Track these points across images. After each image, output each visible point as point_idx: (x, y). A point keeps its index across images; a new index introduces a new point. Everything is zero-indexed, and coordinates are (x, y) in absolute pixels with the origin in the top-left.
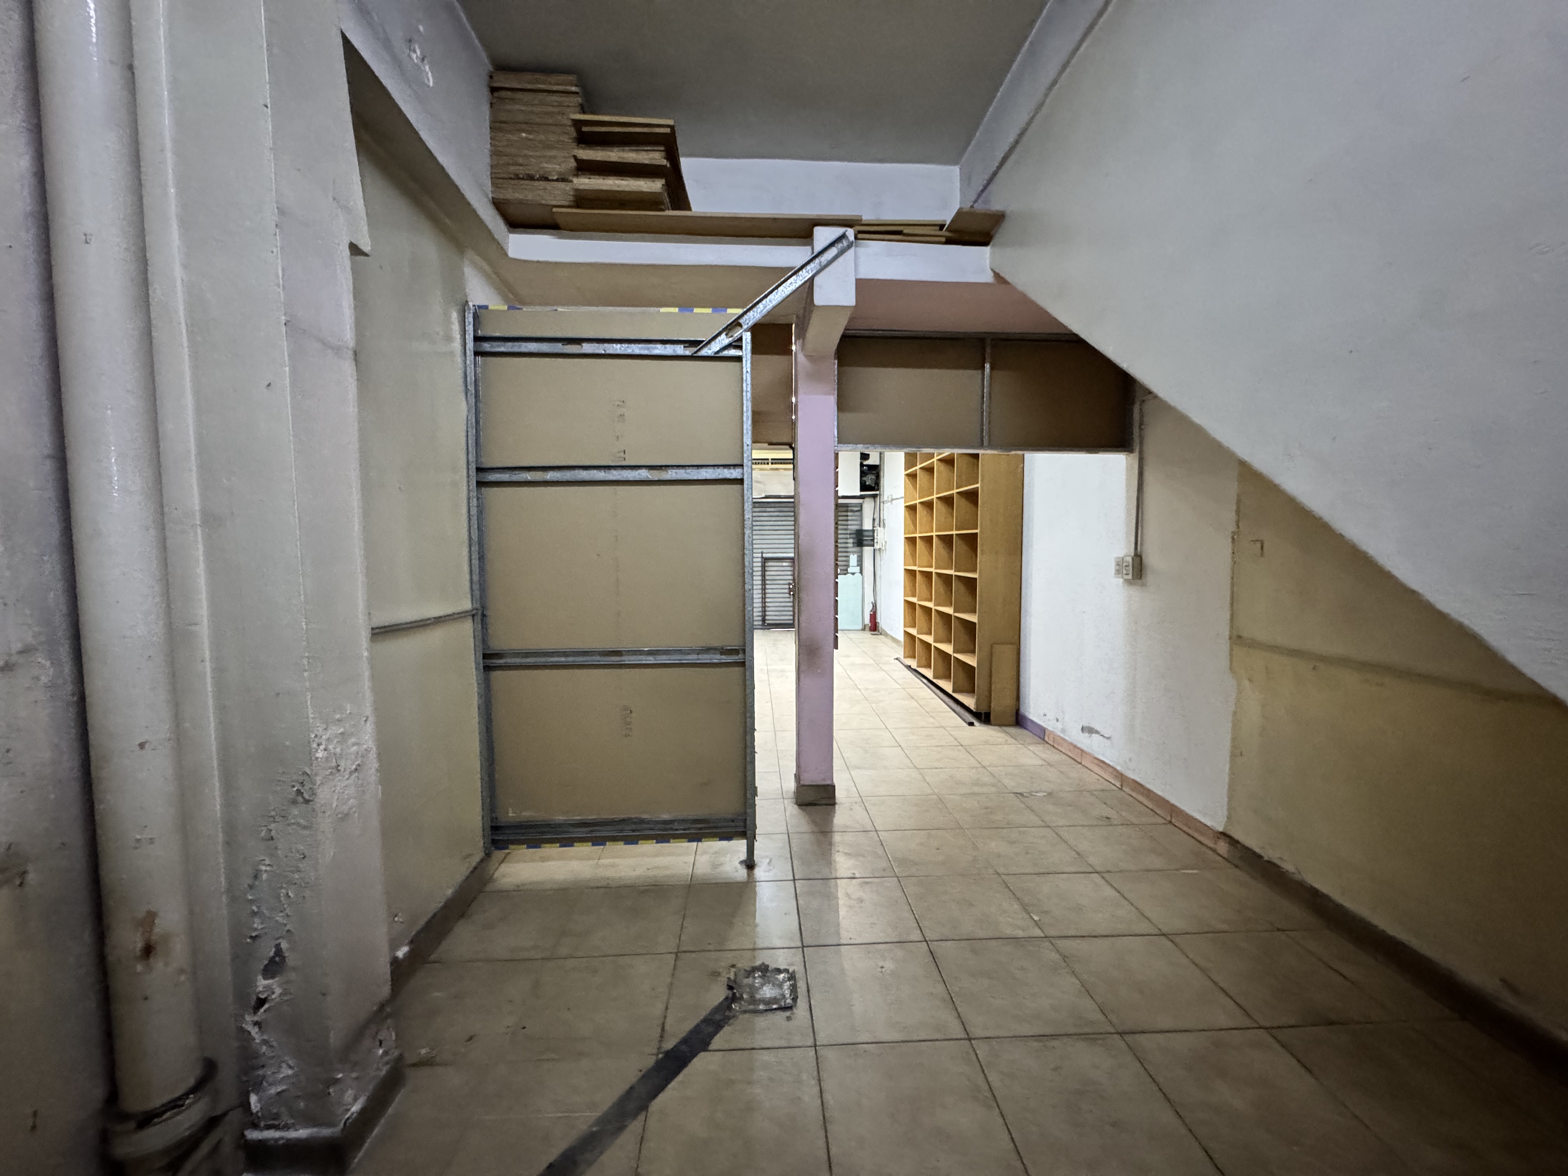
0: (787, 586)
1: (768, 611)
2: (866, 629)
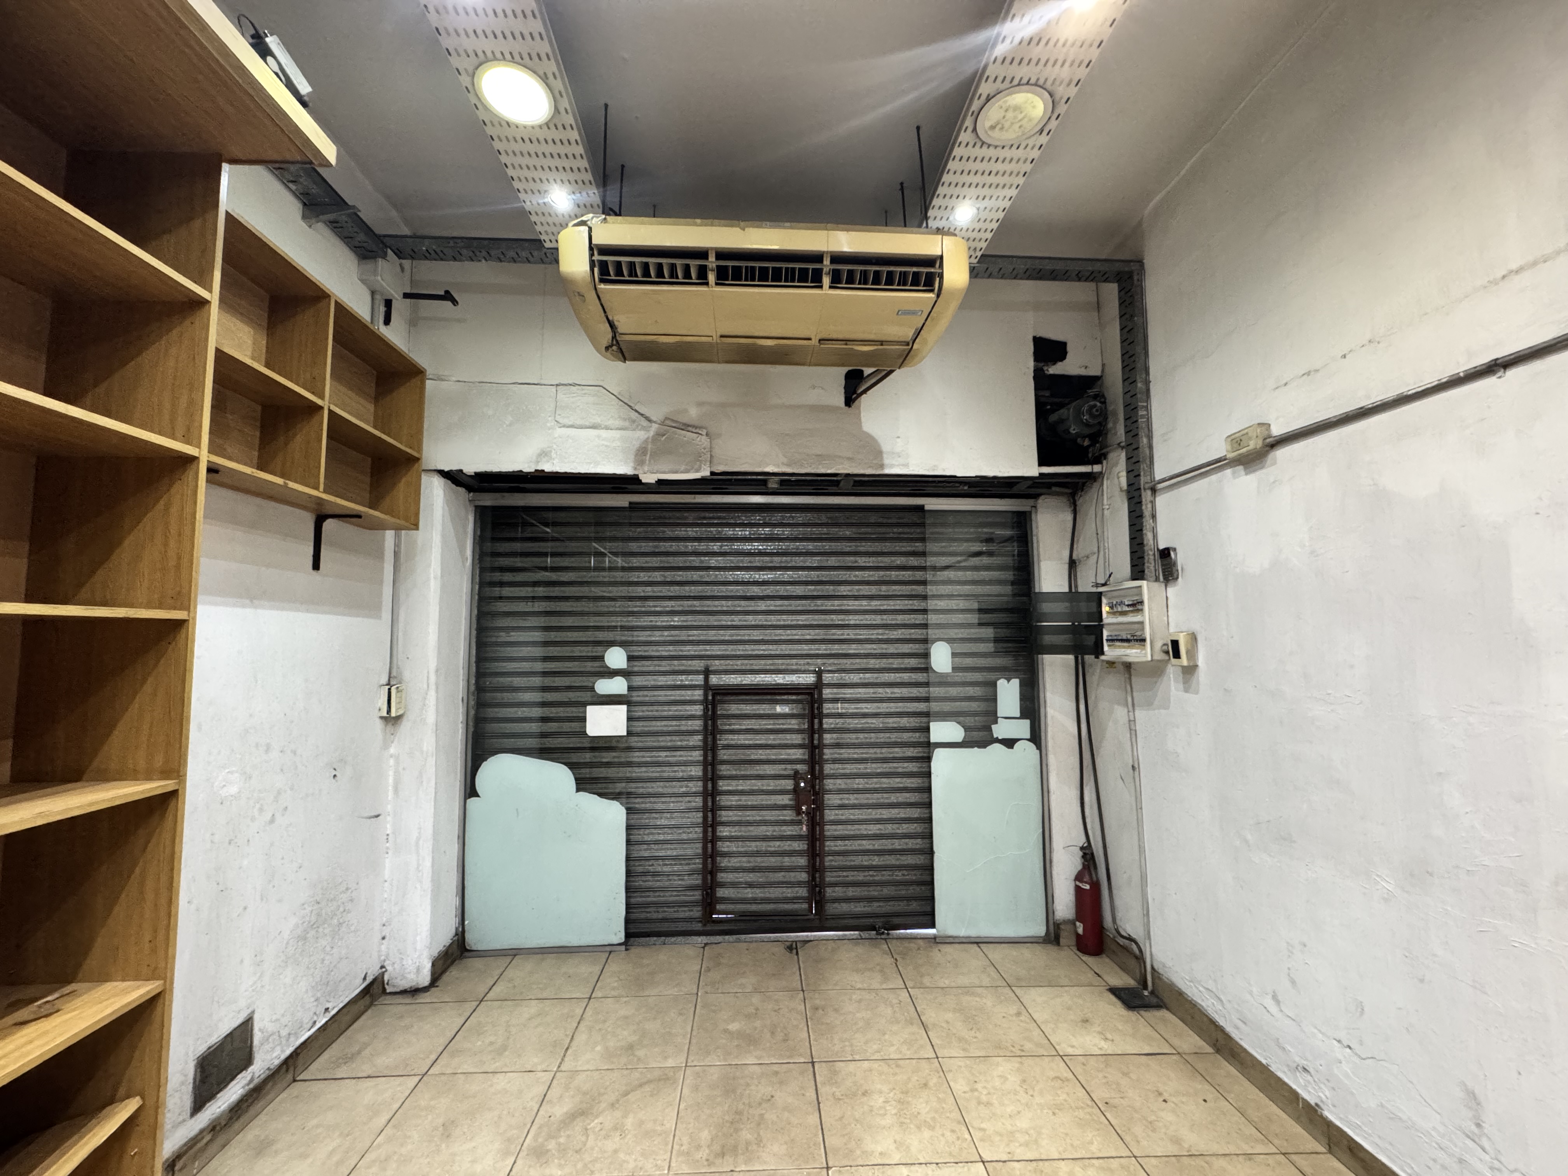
0: (789, 784)
1: (725, 870)
2: (1062, 941)
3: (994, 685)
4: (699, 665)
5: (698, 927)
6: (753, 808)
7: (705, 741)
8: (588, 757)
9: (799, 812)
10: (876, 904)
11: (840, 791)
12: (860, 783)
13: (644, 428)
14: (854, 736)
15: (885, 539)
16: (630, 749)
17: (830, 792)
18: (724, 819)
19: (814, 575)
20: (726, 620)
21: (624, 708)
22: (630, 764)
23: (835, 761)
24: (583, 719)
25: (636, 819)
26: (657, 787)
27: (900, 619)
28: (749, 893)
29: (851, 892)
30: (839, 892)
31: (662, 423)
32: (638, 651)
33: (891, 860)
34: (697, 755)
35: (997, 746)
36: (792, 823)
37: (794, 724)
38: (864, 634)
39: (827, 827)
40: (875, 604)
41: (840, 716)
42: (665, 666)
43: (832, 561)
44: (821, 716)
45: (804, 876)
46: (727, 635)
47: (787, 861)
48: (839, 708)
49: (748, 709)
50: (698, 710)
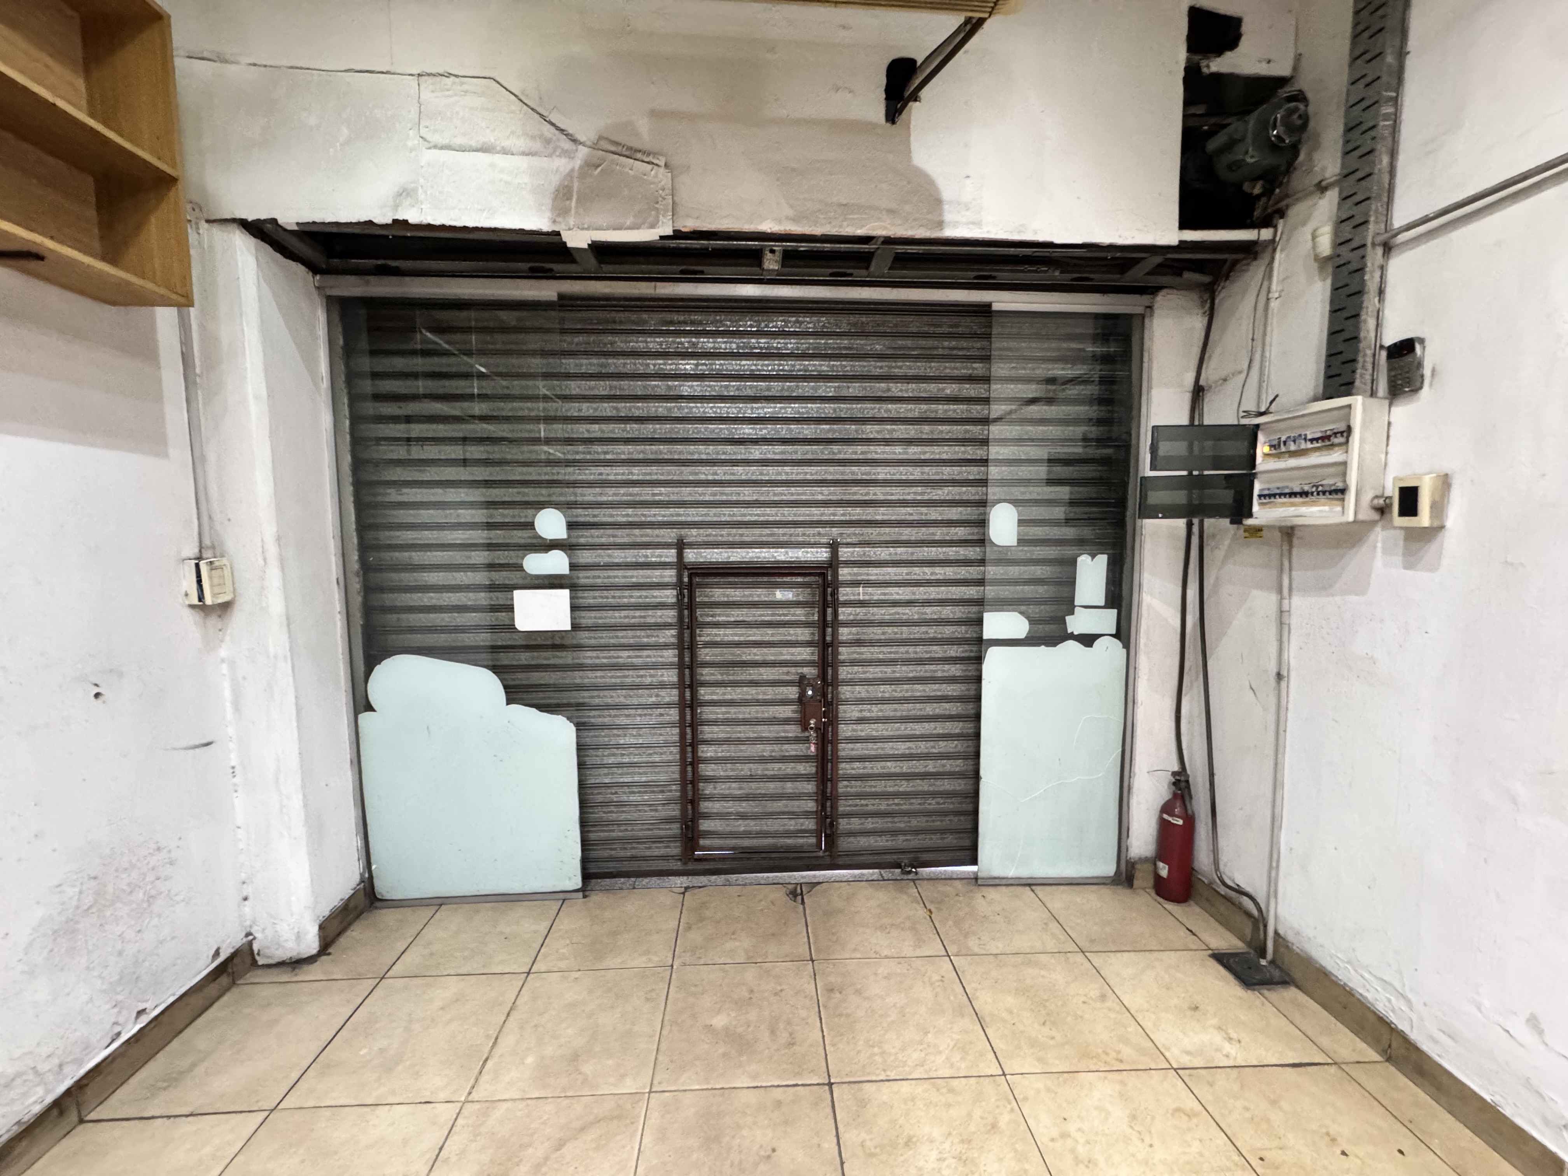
1: (709, 798)
2: (1136, 883)
3: (1073, 563)
4: (670, 535)
5: (677, 865)
6: (745, 722)
7: (680, 636)
8: (524, 658)
9: (805, 727)
10: (902, 838)
11: (861, 701)
12: (886, 691)
13: (566, 154)
14: (878, 630)
15: (930, 358)
16: (579, 647)
17: (847, 702)
18: (707, 736)
19: (828, 409)
20: (706, 473)
21: (566, 593)
22: (581, 667)
23: (853, 663)
24: (510, 609)
25: (590, 737)
26: (618, 697)
27: (947, 472)
28: (742, 826)
29: (870, 824)
30: (855, 824)
31: (594, 147)
32: (583, 515)
33: (923, 786)
34: (670, 656)
35: (1071, 643)
36: (797, 740)
37: (799, 614)
38: (897, 493)
39: (841, 746)
40: (914, 452)
41: (862, 604)
42: (623, 537)
43: (855, 389)
44: (836, 604)
45: (811, 806)
46: (707, 494)
47: (789, 787)
48: (861, 593)
49: (736, 594)
50: (669, 596)
